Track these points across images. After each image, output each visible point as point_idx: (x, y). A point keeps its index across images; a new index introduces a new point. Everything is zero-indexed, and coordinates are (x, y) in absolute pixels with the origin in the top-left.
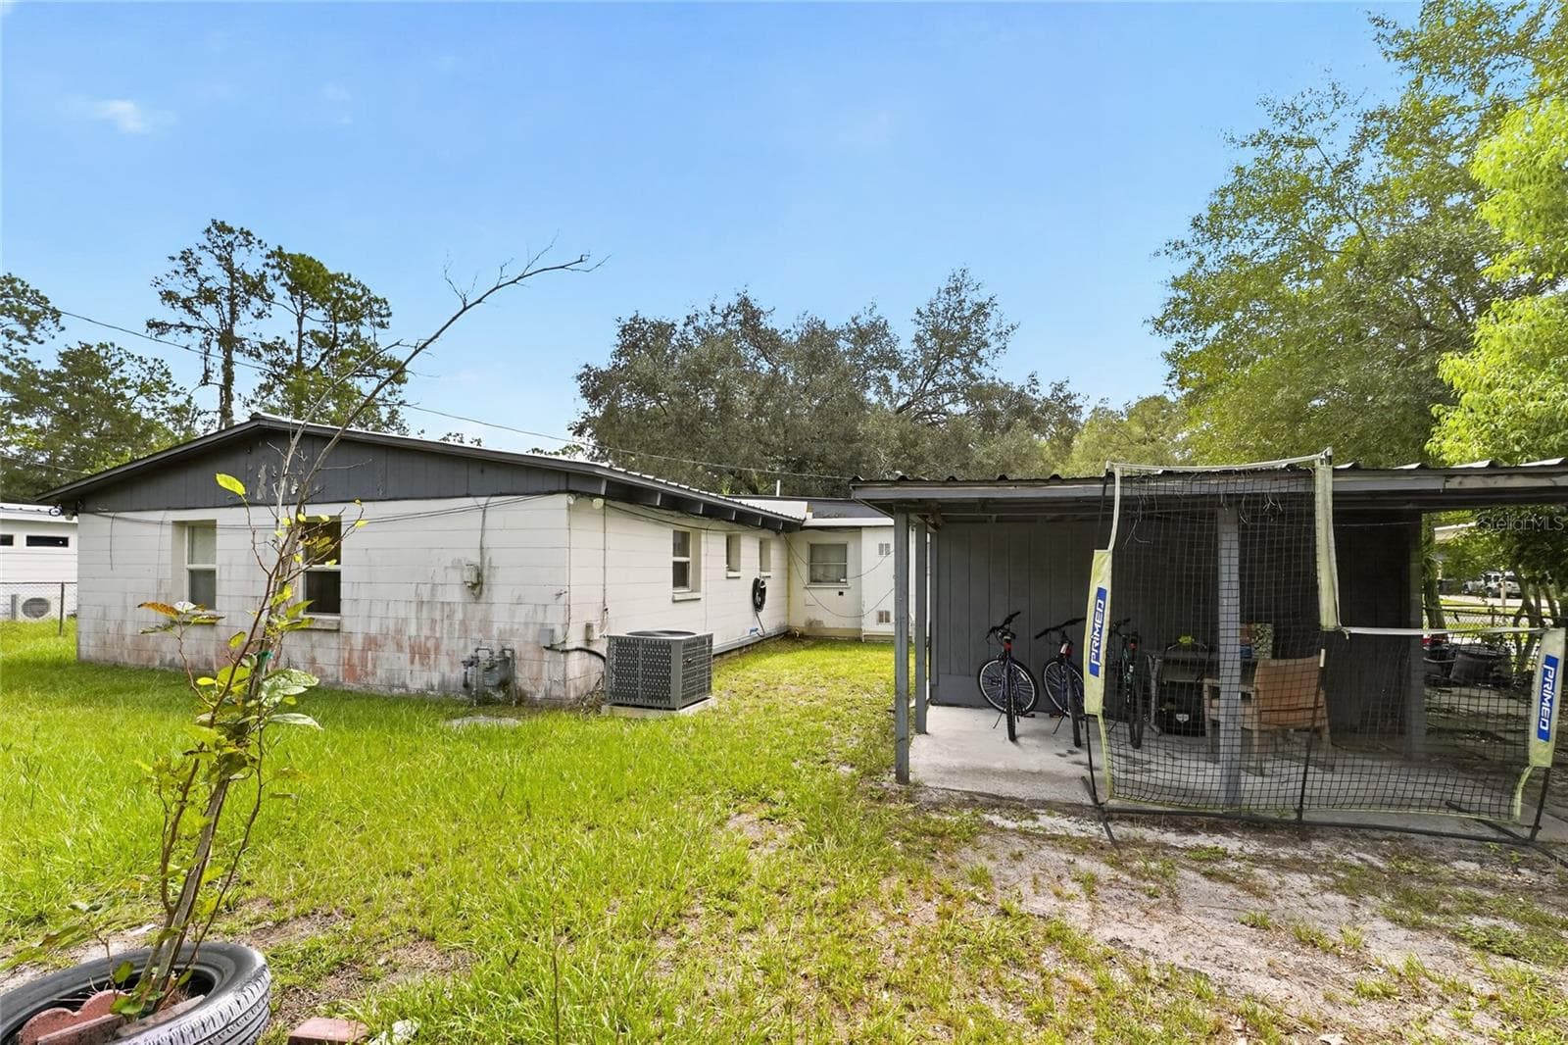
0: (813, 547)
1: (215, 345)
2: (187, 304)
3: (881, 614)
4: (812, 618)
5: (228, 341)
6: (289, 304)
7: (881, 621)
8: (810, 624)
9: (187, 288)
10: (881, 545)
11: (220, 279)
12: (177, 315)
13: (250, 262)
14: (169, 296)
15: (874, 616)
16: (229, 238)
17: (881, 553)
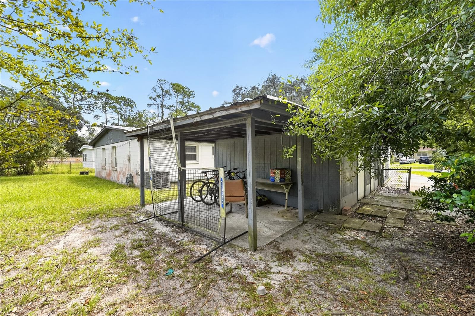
1: (160, 107)
2: (154, 99)
5: (162, 106)
6: (174, 95)
9: (154, 95)
11: (160, 92)
12: (152, 102)
13: (166, 87)
14: (151, 98)
16: (161, 82)
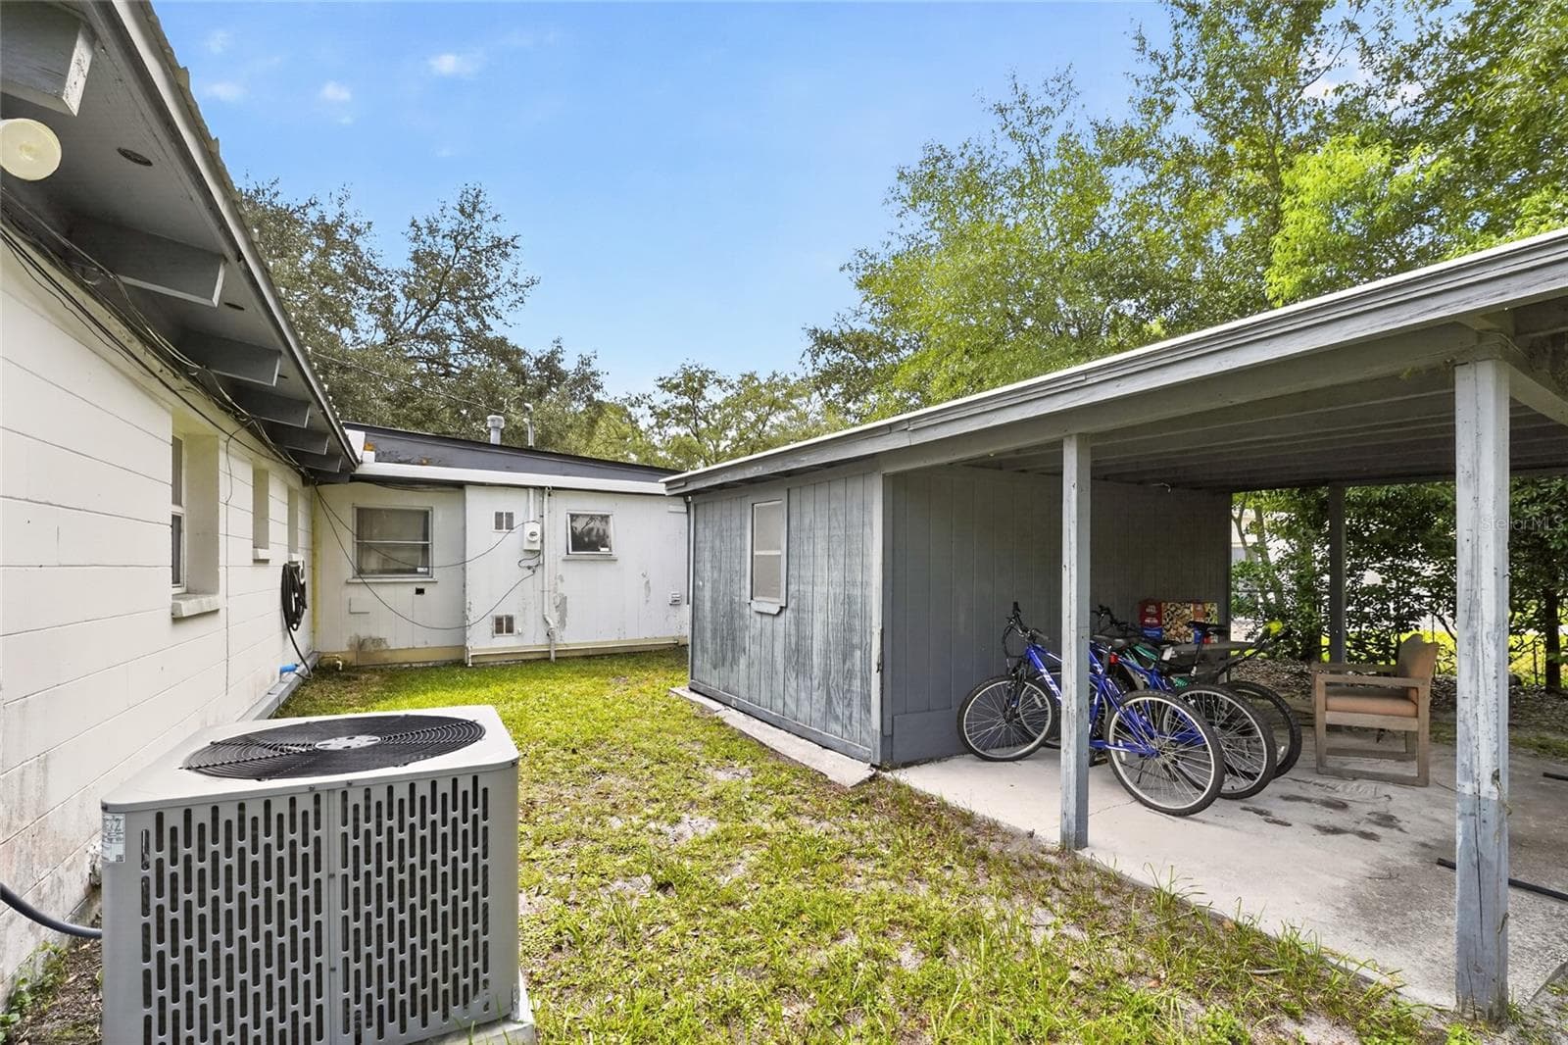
0: (363, 515)
3: (499, 621)
4: (363, 634)
7: (499, 631)
8: (360, 645)
10: (499, 515)
15: (488, 625)
17: (499, 526)
